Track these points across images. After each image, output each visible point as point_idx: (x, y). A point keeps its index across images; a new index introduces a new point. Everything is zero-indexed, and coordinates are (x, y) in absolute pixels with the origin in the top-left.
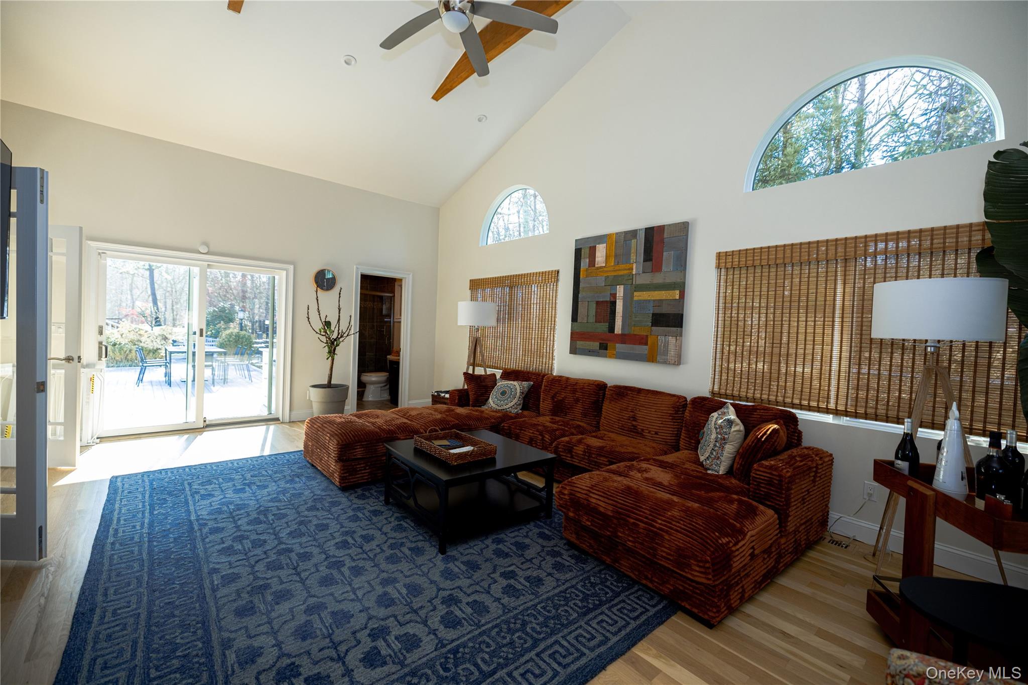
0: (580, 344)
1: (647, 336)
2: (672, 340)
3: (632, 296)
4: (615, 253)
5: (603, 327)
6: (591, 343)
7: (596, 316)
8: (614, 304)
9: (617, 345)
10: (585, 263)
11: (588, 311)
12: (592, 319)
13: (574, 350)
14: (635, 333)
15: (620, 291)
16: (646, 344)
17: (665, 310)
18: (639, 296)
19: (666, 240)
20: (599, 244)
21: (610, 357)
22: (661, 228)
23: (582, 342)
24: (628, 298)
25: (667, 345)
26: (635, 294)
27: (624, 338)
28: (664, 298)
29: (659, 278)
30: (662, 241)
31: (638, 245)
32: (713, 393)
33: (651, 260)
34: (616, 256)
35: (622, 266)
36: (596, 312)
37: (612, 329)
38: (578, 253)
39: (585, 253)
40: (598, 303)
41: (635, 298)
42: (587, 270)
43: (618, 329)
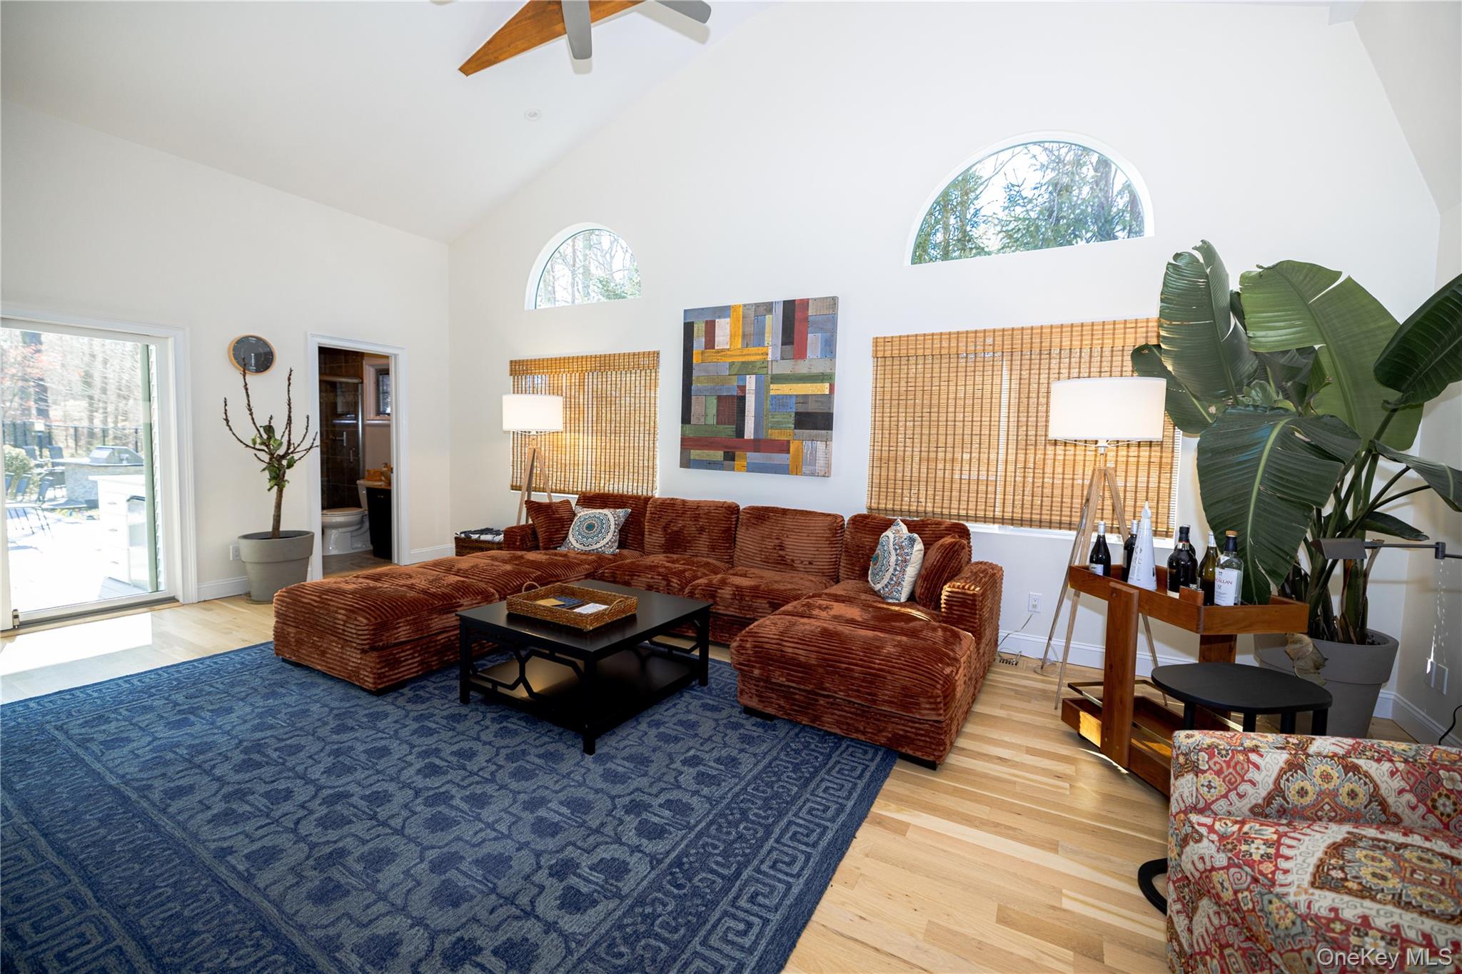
0: (695, 454)
1: (788, 442)
2: (820, 446)
3: (768, 390)
4: (743, 332)
5: (729, 430)
6: (712, 452)
7: (718, 416)
8: (742, 399)
9: (749, 454)
10: (699, 343)
11: (706, 410)
12: (712, 420)
13: (686, 463)
14: (773, 437)
15: (751, 382)
16: (788, 451)
17: (812, 407)
18: (777, 389)
19: (810, 319)
20: (719, 317)
21: (739, 470)
22: (805, 303)
23: (698, 452)
24: (761, 391)
25: (814, 451)
26: (772, 386)
27: (758, 445)
28: (810, 393)
29: (802, 367)
30: (806, 319)
31: (773, 324)
32: (870, 509)
33: (791, 343)
34: (744, 336)
35: (753, 350)
36: (718, 410)
37: (740, 432)
38: (689, 329)
39: (699, 329)
40: (719, 398)
41: (772, 393)
42: (703, 353)
43: (749, 433)
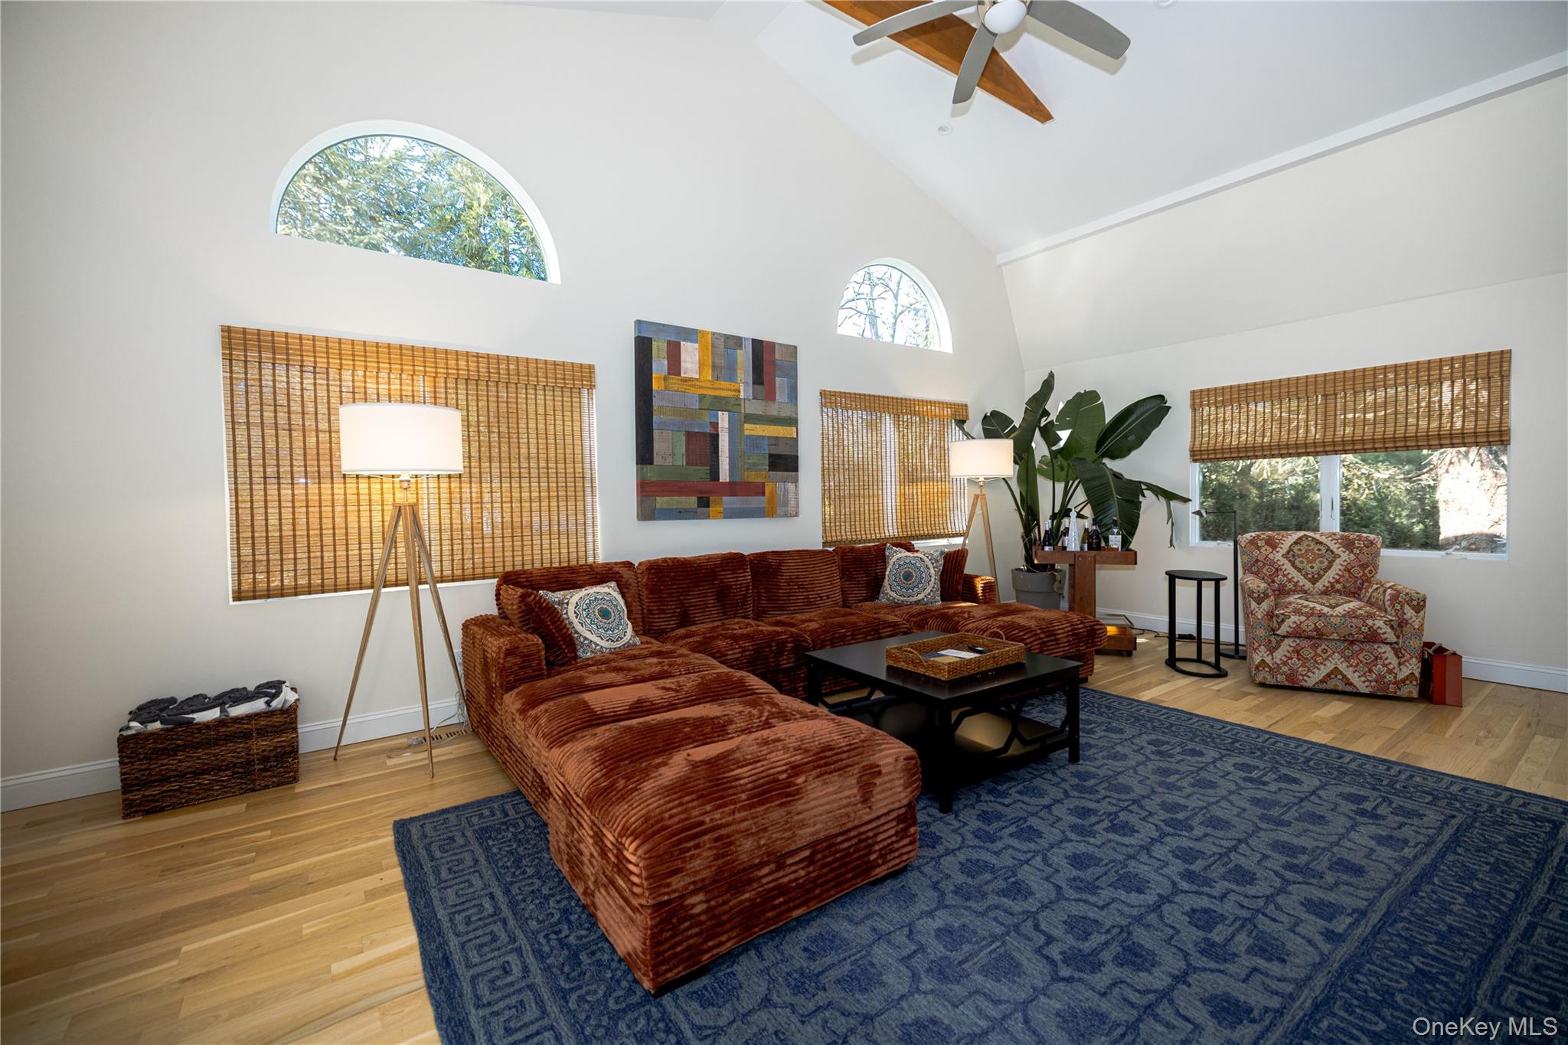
0: (662, 502)
1: (763, 484)
2: (791, 486)
3: (742, 430)
4: (713, 363)
5: (702, 472)
6: (683, 498)
7: (687, 456)
8: (715, 438)
9: (725, 499)
10: (659, 366)
11: (674, 448)
12: (681, 461)
13: (647, 513)
14: (750, 480)
15: (723, 419)
16: (763, 494)
17: (782, 450)
18: (751, 429)
19: (777, 362)
20: (685, 340)
21: (715, 517)
22: (772, 345)
23: (665, 499)
24: (735, 431)
25: (786, 491)
26: (746, 426)
27: (734, 488)
28: (781, 435)
29: (773, 410)
30: (773, 361)
31: (744, 358)
32: (825, 544)
33: (761, 383)
34: (714, 367)
35: (724, 384)
36: (687, 449)
37: (715, 474)
38: (643, 347)
39: (659, 348)
40: (689, 435)
41: (747, 433)
42: (665, 379)
43: (724, 476)
